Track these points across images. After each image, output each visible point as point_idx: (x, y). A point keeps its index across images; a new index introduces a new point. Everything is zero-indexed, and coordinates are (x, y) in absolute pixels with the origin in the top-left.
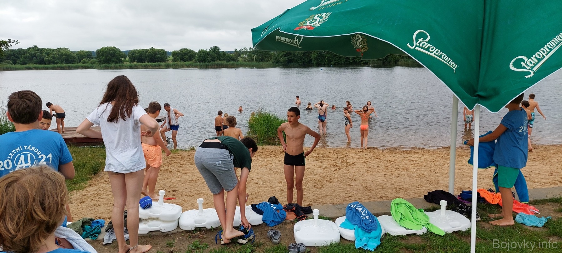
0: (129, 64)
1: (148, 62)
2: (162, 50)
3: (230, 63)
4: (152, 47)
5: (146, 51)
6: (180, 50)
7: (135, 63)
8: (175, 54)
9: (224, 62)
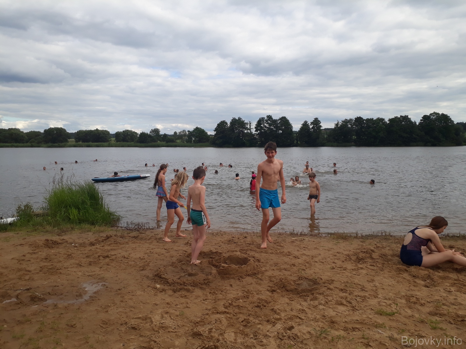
0: (74, 143)
1: (93, 142)
2: (105, 131)
3: (169, 144)
4: (97, 129)
5: (91, 132)
6: (123, 131)
7: (81, 143)
8: (118, 135)
9: (164, 143)
